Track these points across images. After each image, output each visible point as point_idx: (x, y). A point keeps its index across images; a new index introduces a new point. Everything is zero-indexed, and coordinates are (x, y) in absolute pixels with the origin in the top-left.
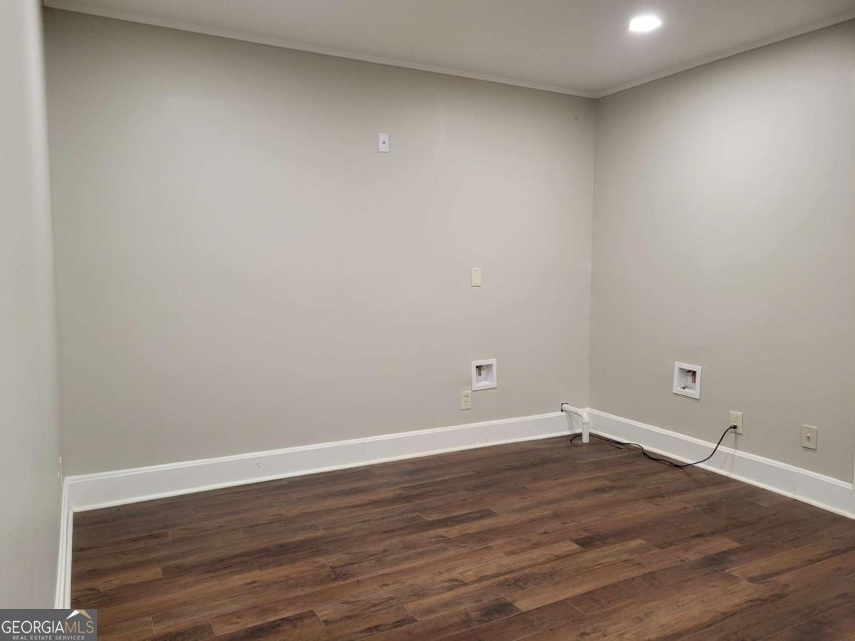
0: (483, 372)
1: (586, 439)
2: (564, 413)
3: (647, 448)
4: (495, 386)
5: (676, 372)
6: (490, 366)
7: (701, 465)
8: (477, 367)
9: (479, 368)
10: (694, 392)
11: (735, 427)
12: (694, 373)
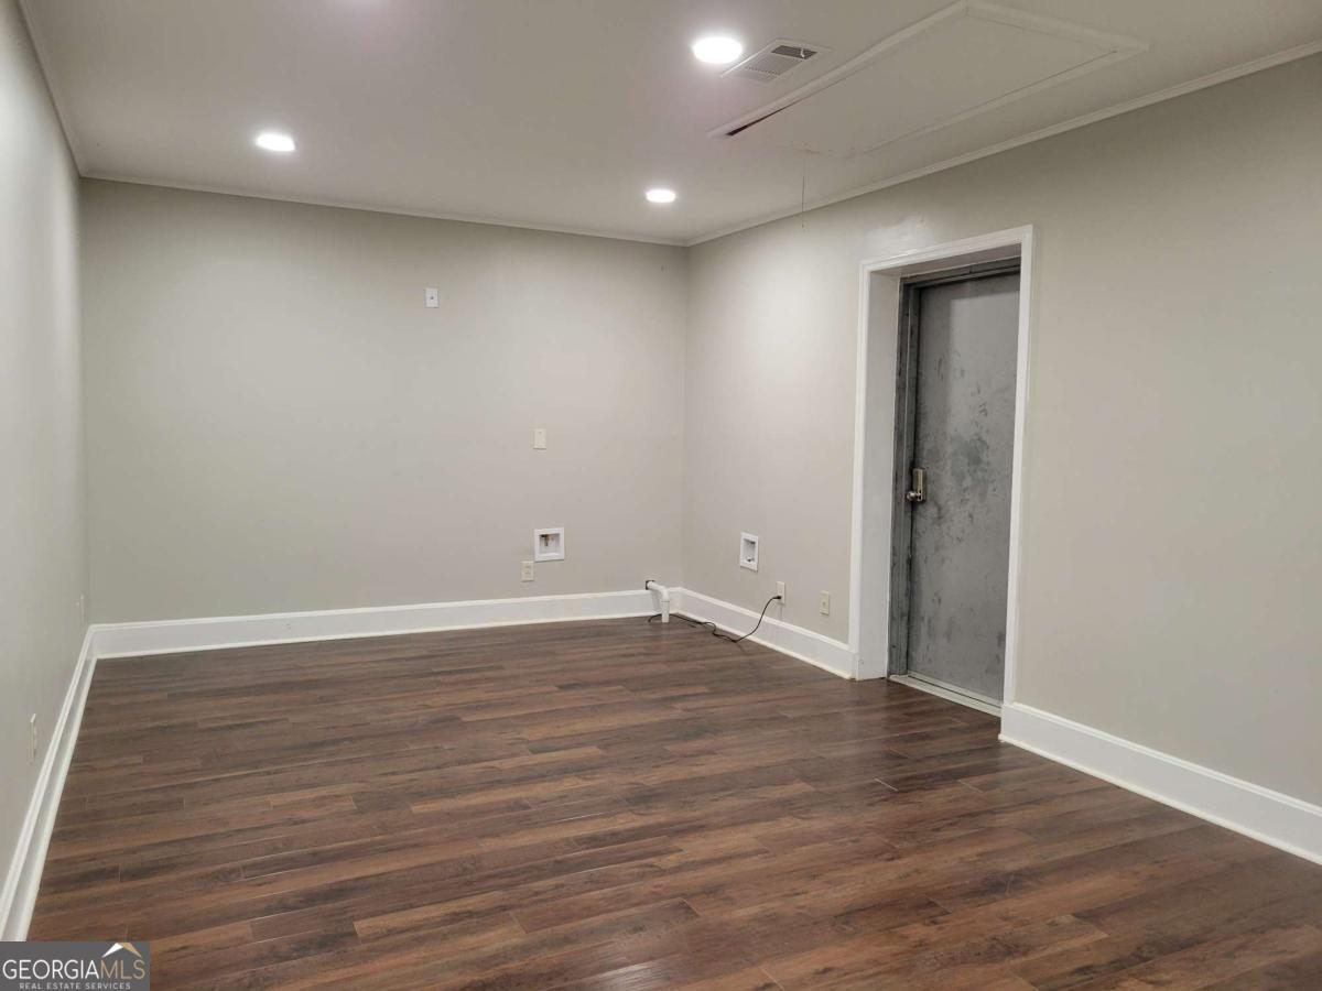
0: (550, 542)
1: (665, 619)
2: (648, 591)
3: (720, 626)
4: (563, 557)
5: (742, 543)
6: (557, 535)
7: (750, 638)
8: (543, 536)
9: (545, 537)
10: (753, 565)
11: (779, 598)
12: (753, 543)
